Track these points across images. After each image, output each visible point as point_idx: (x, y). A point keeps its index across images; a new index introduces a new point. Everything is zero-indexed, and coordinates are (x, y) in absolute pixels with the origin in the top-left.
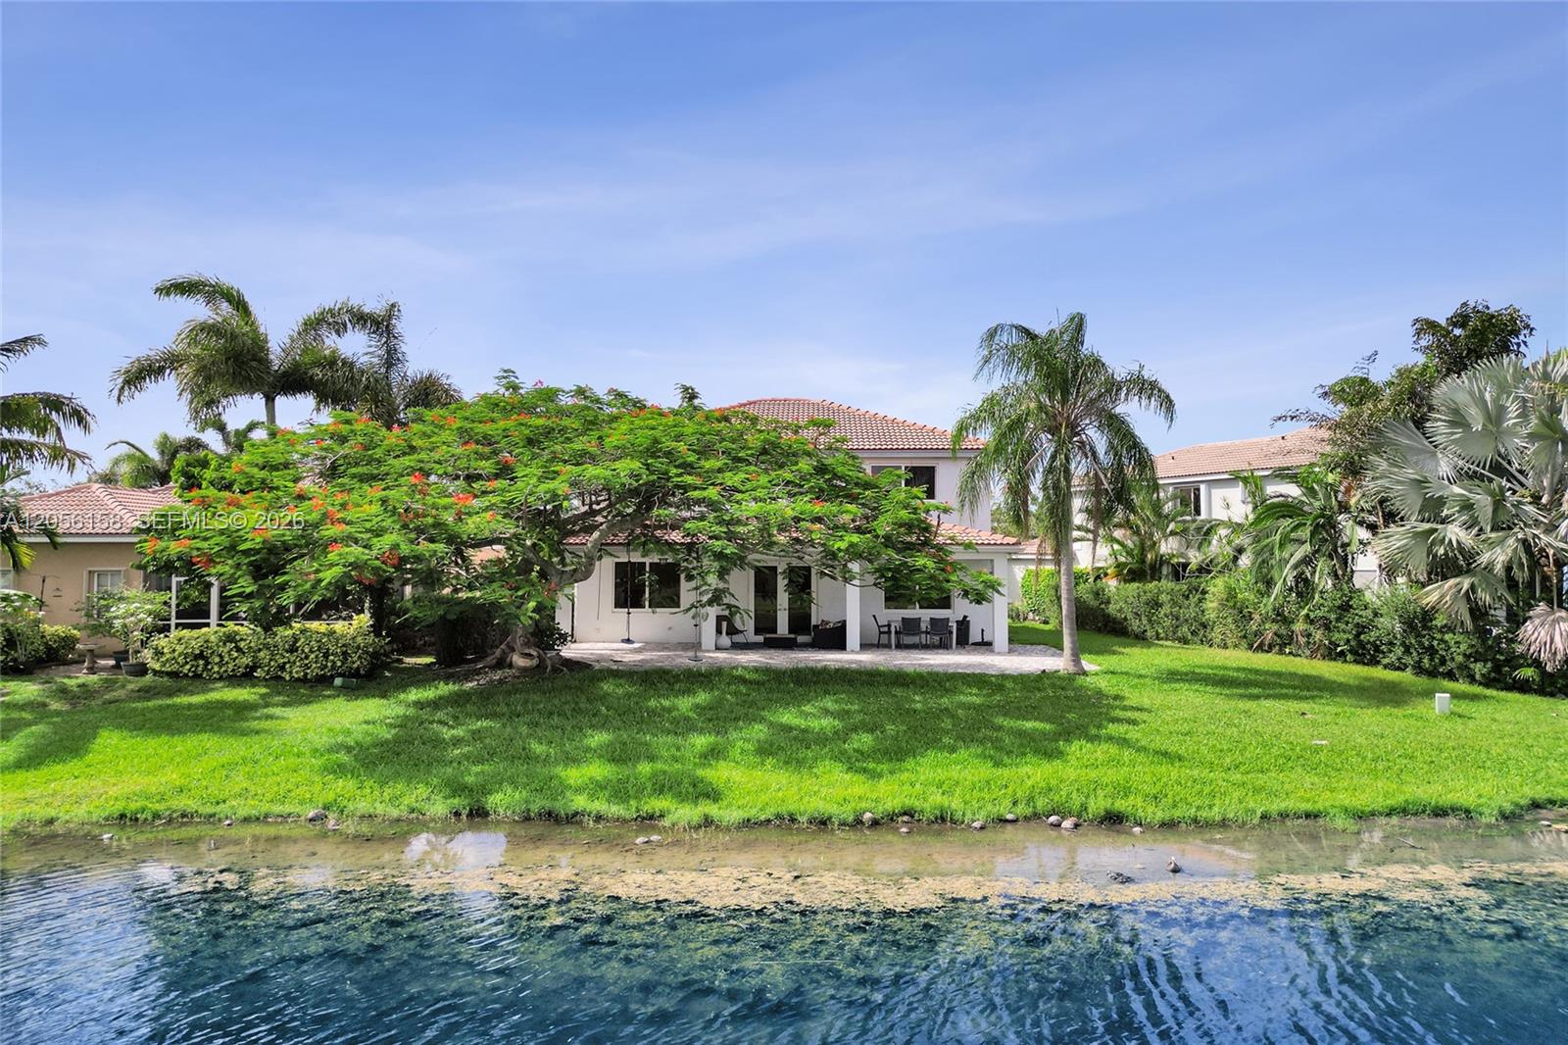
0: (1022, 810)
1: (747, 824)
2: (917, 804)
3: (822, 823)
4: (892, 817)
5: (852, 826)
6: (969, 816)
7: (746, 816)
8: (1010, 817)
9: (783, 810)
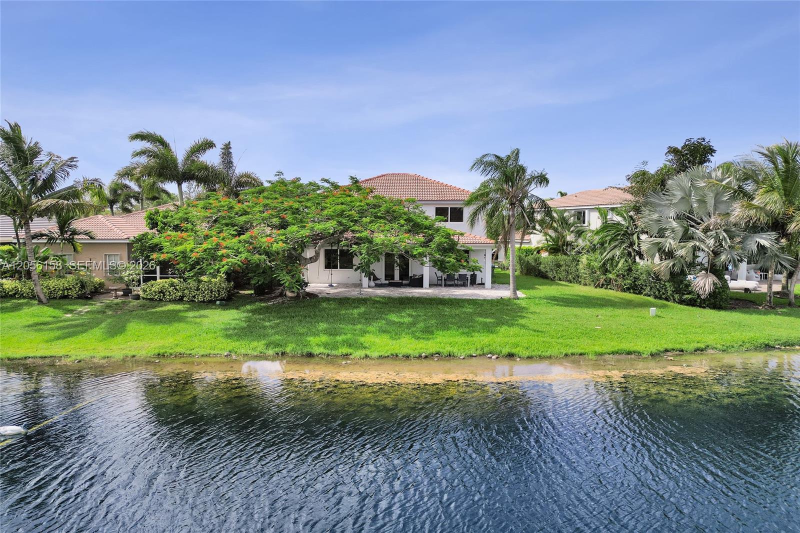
0: (479, 352)
1: (381, 357)
2: (441, 350)
3: (407, 357)
4: (432, 355)
5: (418, 358)
6: (459, 354)
7: (380, 354)
8: (474, 355)
9: (394, 353)
